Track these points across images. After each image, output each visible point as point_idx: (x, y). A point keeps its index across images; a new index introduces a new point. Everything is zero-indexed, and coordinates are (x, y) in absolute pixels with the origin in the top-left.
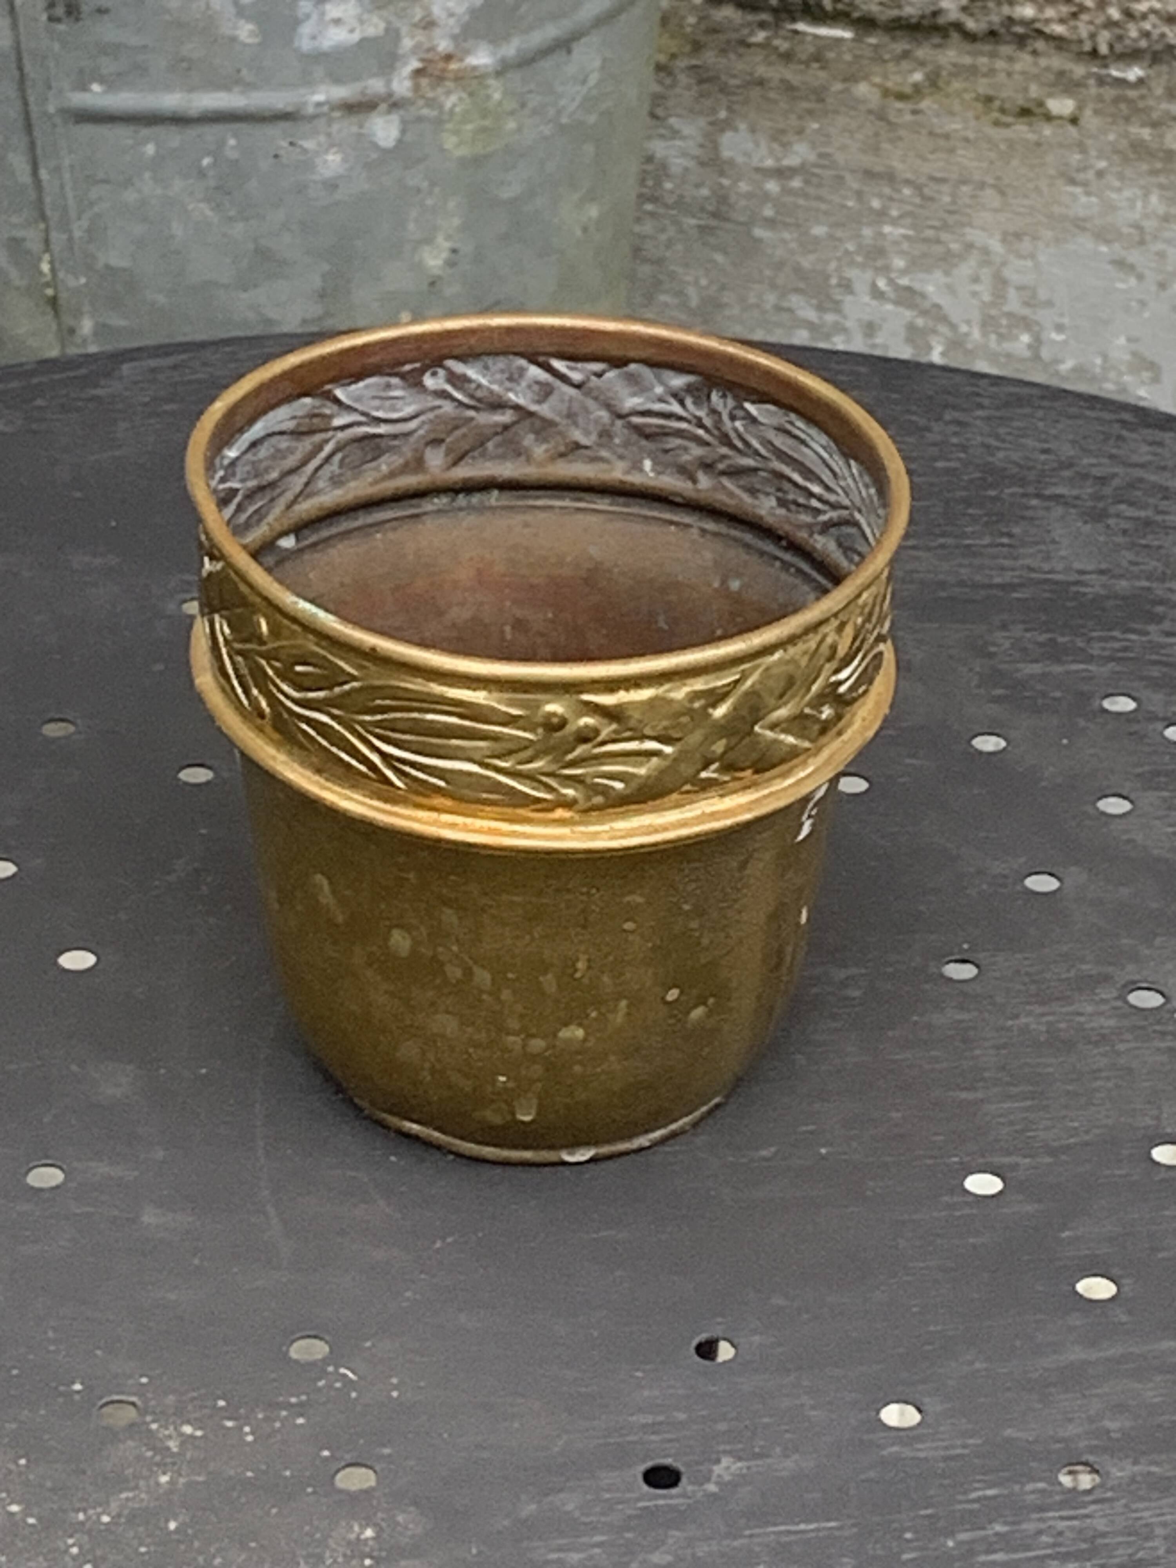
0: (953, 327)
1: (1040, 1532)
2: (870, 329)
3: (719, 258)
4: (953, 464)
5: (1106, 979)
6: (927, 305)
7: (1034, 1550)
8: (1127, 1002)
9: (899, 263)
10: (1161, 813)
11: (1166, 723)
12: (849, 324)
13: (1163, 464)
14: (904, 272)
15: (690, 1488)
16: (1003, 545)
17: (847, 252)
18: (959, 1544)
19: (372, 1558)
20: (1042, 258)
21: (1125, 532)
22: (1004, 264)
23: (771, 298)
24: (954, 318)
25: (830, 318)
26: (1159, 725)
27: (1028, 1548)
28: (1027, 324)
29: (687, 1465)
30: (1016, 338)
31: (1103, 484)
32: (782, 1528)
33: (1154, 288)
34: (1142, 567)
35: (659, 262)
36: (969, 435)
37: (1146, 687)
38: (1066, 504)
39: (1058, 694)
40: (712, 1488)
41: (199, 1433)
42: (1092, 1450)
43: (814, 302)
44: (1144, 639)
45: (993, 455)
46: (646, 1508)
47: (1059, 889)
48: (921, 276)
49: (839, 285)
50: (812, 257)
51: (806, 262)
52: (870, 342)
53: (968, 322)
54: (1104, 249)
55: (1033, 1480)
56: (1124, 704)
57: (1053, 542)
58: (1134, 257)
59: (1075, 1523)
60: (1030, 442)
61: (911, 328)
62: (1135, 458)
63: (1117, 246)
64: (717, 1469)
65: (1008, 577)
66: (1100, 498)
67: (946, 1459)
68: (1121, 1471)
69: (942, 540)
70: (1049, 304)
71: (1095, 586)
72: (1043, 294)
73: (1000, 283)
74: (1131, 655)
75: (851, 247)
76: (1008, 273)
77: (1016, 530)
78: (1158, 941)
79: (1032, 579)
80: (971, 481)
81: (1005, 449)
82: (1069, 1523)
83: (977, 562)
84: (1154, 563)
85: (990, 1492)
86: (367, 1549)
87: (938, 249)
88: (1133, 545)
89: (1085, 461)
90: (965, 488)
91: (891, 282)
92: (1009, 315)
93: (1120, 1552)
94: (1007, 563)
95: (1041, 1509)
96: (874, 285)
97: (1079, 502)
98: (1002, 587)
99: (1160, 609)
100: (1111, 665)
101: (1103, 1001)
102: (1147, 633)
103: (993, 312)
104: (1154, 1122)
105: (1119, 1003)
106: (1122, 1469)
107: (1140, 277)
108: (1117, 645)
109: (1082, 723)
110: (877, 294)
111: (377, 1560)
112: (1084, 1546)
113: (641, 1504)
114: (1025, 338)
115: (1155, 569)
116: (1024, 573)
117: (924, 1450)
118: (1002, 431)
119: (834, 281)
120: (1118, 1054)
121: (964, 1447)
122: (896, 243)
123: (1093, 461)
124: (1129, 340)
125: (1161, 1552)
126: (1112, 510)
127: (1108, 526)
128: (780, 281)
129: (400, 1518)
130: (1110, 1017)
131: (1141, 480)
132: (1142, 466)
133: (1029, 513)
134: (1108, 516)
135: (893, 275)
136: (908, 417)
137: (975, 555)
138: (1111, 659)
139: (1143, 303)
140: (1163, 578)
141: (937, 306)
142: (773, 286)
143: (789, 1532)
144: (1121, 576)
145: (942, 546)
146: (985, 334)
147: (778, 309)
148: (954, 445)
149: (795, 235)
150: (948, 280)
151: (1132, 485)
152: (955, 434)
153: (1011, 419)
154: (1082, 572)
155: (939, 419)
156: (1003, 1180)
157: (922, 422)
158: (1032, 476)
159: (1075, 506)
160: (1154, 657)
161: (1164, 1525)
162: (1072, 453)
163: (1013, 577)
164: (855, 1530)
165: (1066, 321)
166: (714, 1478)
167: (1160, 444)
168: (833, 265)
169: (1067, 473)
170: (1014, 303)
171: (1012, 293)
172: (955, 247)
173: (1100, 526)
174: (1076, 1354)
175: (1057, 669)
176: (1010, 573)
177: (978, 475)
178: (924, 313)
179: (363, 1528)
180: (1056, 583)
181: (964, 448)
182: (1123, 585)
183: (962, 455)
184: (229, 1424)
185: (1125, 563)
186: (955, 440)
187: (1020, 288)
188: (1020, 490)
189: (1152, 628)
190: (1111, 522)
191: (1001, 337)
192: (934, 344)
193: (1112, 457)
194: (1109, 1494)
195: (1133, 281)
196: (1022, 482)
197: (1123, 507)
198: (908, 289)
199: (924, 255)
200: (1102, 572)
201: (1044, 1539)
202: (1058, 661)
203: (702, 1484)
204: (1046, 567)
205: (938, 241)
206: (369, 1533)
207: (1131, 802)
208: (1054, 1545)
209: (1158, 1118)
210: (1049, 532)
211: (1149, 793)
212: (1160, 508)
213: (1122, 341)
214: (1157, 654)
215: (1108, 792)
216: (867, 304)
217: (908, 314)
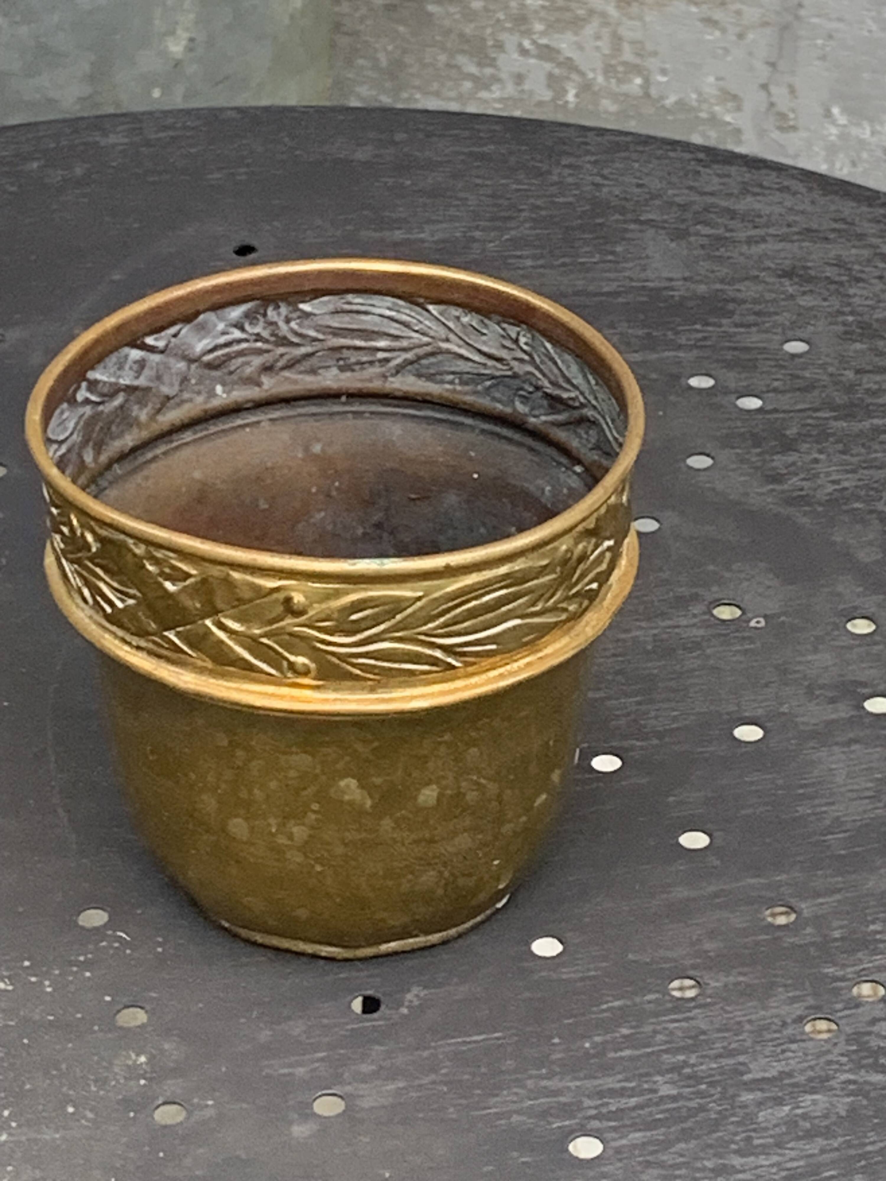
0: (582, 74)
1: (655, 1032)
2: (519, 78)
3: (401, 29)
4: (571, 199)
5: (695, 598)
6: (561, 59)
7: (653, 1046)
8: (713, 615)
9: (539, 27)
10: (734, 466)
11: (736, 395)
12: (504, 76)
13: (729, 191)
14: (543, 34)
15: (388, 1012)
16: (610, 261)
17: (498, 20)
18: (594, 1045)
19: (145, 1079)
20: (648, 19)
21: (703, 247)
22: (619, 24)
23: (443, 58)
24: (583, 68)
25: (488, 71)
26: (733, 397)
27: (648, 1046)
28: (637, 70)
29: (384, 994)
30: (630, 81)
31: (685, 210)
32: (459, 1040)
33: (734, 38)
34: (718, 274)
35: (355, 34)
36: (581, 176)
37: (722, 368)
38: (657, 227)
39: (654, 376)
40: (405, 1011)
41: (10, 988)
42: (694, 967)
43: (475, 59)
44: (718, 329)
45: (600, 191)
46: (352, 1030)
47: (659, 529)
48: (556, 36)
49: (494, 46)
50: (472, 26)
51: (469, 29)
52: (519, 88)
53: (594, 70)
54: (694, 9)
55: (650, 991)
56: (706, 382)
57: (647, 257)
58: (718, 15)
59: (684, 1024)
60: (627, 179)
61: (550, 76)
62: (708, 189)
63: (704, 7)
64: (409, 996)
65: (612, 287)
66: (684, 221)
67: (582, 979)
68: (715, 983)
69: (562, 260)
70: (655, 54)
71: (680, 291)
72: (649, 47)
73: (617, 40)
74: (709, 343)
75: (501, 16)
76: (622, 31)
77: (619, 249)
78: (735, 567)
79: (632, 287)
80: (584, 212)
81: (608, 185)
82: (676, 1025)
83: (589, 275)
84: (726, 270)
85: (617, 1004)
86: (142, 1072)
87: (568, 15)
88: (709, 257)
89: (670, 192)
90: (580, 217)
91: (534, 42)
92: (625, 64)
93: (717, 1045)
94: (612, 275)
95: (656, 1015)
96: (520, 45)
97: (666, 225)
98: (609, 294)
99: (731, 306)
100: (695, 352)
101: (695, 616)
102: (720, 326)
103: (613, 62)
104: (736, 708)
105: (707, 617)
106: (717, 981)
107: (724, 31)
108: (700, 335)
109: (672, 398)
110: (524, 52)
111: (150, 1080)
112: (690, 1042)
113: (349, 1027)
114: (638, 81)
115: (727, 274)
116: (627, 283)
117: (566, 973)
118: (606, 172)
119: (490, 43)
120: (708, 657)
121: (596, 970)
122: (536, 12)
123: (676, 192)
124: (718, 79)
125: (748, 1044)
126: (692, 230)
127: (690, 243)
128: (449, 45)
129: (166, 1046)
130: (700, 627)
131: (713, 205)
132: (712, 194)
133: (628, 235)
134: (689, 235)
135: (535, 37)
136: (532, 163)
137: (588, 270)
138: (695, 346)
139: (726, 51)
140: (732, 282)
141: (569, 59)
142: (444, 49)
143: (465, 1043)
144: (700, 282)
145: (564, 265)
146: (607, 78)
147: (449, 66)
148: (570, 185)
149: (458, 9)
150: (575, 38)
151: (706, 210)
152: (570, 175)
153: (613, 161)
154: (671, 280)
155: (558, 163)
156: (621, 758)
157: (545, 167)
158: (629, 205)
159: (665, 228)
160: (727, 344)
161: (750, 1022)
162: (659, 186)
163: (619, 286)
164: (516, 1038)
165: (667, 66)
166: (406, 1004)
167: (729, 176)
168: (489, 31)
169: (657, 202)
170: (628, 55)
171: (626, 47)
172: (581, 12)
173: (684, 243)
174: (681, 893)
175: (653, 356)
176: (616, 284)
177: (588, 207)
178: (559, 65)
179: (138, 1055)
180: (651, 289)
181: (577, 186)
182: (702, 288)
183: (577, 192)
184: (33, 979)
185: (703, 272)
186: (570, 180)
187: (632, 42)
188: (621, 218)
189: (724, 321)
190: (692, 239)
191: (620, 81)
192: (568, 88)
193: (690, 188)
194: (709, 1000)
195: (717, 33)
196: (622, 211)
197: (699, 227)
198: (547, 46)
199: (558, 21)
200: (685, 279)
201: (660, 1037)
202: (653, 349)
203: (397, 1009)
204: (643, 275)
205: (568, 9)
206: (143, 1059)
207: (713, 458)
208: (666, 1042)
209: (738, 705)
210: (645, 249)
211: (727, 451)
212: (730, 227)
213: (711, 79)
214: (730, 341)
215: (693, 451)
216: (516, 60)
217: (548, 66)
